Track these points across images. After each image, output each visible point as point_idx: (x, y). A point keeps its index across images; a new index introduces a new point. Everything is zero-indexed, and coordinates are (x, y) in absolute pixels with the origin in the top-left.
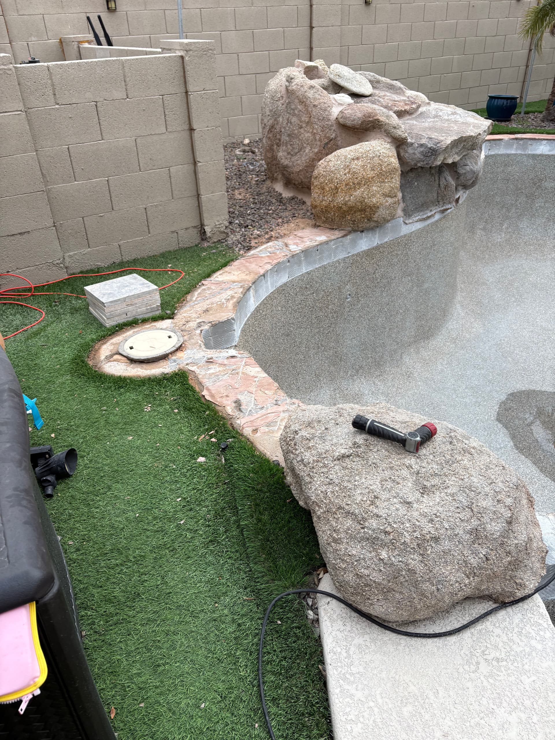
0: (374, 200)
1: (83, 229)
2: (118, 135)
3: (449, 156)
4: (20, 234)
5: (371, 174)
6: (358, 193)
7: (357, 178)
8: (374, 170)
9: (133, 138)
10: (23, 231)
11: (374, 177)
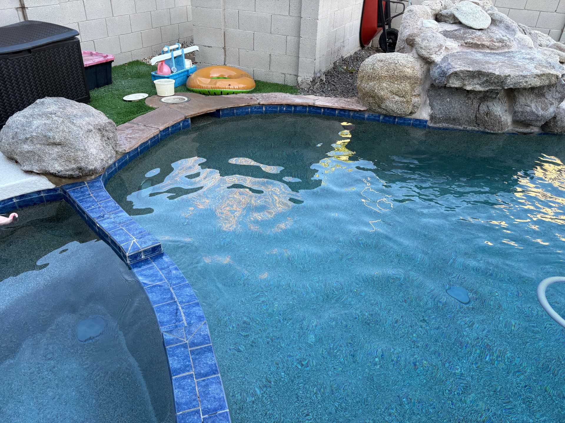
0: (382, 93)
1: (238, 55)
2: (263, 11)
3: (470, 84)
4: (209, 47)
5: (384, 74)
6: (371, 84)
7: (374, 74)
8: (388, 72)
9: (270, 15)
10: (210, 45)
11: (386, 77)
